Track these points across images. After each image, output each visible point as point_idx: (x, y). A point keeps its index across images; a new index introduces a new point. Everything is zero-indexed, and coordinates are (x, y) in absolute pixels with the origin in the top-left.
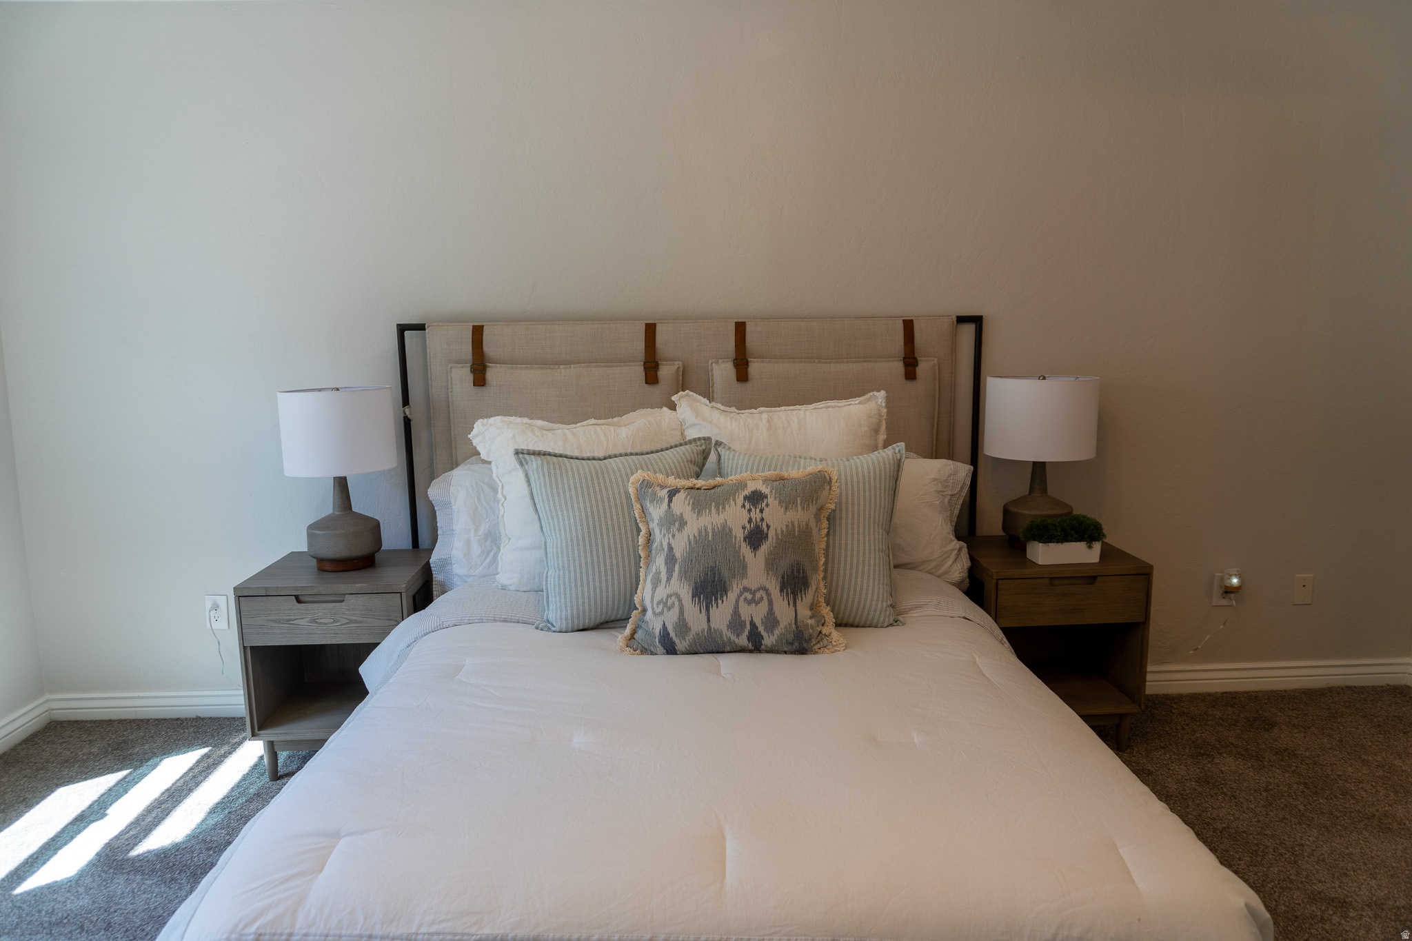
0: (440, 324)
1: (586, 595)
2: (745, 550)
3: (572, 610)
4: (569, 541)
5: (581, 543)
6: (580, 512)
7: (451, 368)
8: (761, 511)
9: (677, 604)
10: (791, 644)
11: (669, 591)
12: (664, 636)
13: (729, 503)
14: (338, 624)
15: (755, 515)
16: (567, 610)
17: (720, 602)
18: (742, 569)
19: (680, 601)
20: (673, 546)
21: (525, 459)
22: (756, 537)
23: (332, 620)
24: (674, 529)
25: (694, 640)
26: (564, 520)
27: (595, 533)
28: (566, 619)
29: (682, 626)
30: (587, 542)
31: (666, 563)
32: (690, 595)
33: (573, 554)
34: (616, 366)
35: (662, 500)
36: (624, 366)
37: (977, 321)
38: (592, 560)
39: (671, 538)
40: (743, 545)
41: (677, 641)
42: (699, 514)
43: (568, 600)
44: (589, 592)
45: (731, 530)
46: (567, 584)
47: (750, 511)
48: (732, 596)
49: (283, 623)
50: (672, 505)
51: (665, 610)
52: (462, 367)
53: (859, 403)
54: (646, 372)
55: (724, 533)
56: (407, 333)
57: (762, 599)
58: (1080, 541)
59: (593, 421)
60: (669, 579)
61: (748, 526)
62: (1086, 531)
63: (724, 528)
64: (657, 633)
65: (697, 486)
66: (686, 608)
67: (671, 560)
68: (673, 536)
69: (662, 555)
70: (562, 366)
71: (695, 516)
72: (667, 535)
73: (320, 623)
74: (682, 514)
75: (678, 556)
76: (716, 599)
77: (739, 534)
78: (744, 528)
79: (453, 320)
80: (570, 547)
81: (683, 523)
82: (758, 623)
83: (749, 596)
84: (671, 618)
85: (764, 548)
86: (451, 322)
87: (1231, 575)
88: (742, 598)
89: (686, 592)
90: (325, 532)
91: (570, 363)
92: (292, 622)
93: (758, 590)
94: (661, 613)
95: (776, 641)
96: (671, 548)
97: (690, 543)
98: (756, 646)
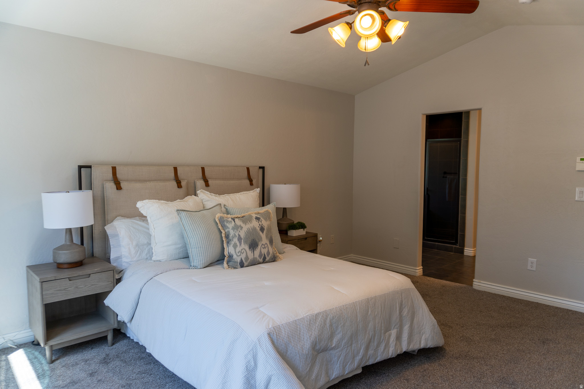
0: (98, 166)
1: (208, 255)
2: (261, 233)
3: (204, 260)
4: (201, 238)
5: (206, 238)
6: (203, 228)
7: (105, 183)
8: (261, 222)
9: (245, 251)
10: (272, 259)
11: (241, 248)
12: (241, 262)
13: (252, 220)
14: (87, 287)
15: (260, 223)
16: (203, 261)
17: (256, 249)
18: (261, 239)
19: (246, 250)
20: (240, 234)
21: (180, 212)
22: (262, 229)
23: (84, 286)
24: (239, 229)
25: (250, 262)
26: (198, 231)
27: (209, 234)
28: (203, 264)
29: (247, 258)
30: (207, 238)
31: (238, 240)
32: (248, 248)
33: (204, 242)
34: (167, 182)
35: (231, 222)
36: (169, 182)
37: (263, 168)
38: (210, 243)
39: (239, 232)
40: (260, 232)
41: (245, 263)
42: (246, 224)
43: (203, 257)
44: (209, 254)
45: (256, 228)
46: (202, 252)
47: (258, 222)
48: (259, 247)
49: (62, 291)
50: (236, 222)
51: (241, 254)
52: (110, 183)
53: (253, 192)
54: (177, 184)
55: (254, 229)
56: (82, 169)
57: (266, 247)
58: (302, 229)
59: (179, 200)
60: (240, 245)
61: (259, 226)
62: (302, 226)
63: (254, 227)
64: (239, 261)
65: (239, 217)
66: (248, 252)
67: (240, 239)
68: (240, 232)
69: (236, 238)
70: (148, 182)
71: (244, 225)
72: (237, 232)
73: (79, 288)
74: (240, 225)
75: (242, 237)
76: (256, 248)
77: (258, 229)
78: (259, 227)
79: (102, 164)
80: (202, 240)
81: (242, 228)
82: (266, 254)
83: (263, 246)
84: (243, 256)
85: (265, 232)
86: (102, 165)
87: (320, 237)
88: (262, 247)
89: (247, 248)
90: (70, 251)
91: (149, 181)
92: (66, 290)
93: (265, 244)
94: (240, 255)
95: (269, 259)
96: (239, 235)
97: (245, 233)
98: (264, 261)
